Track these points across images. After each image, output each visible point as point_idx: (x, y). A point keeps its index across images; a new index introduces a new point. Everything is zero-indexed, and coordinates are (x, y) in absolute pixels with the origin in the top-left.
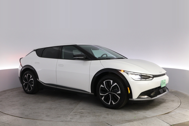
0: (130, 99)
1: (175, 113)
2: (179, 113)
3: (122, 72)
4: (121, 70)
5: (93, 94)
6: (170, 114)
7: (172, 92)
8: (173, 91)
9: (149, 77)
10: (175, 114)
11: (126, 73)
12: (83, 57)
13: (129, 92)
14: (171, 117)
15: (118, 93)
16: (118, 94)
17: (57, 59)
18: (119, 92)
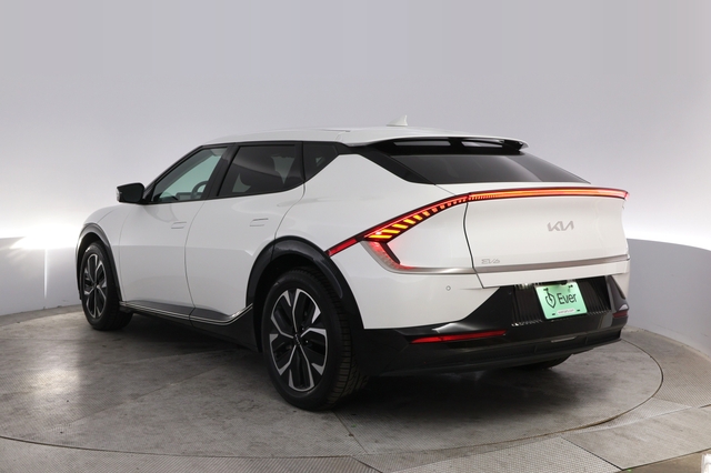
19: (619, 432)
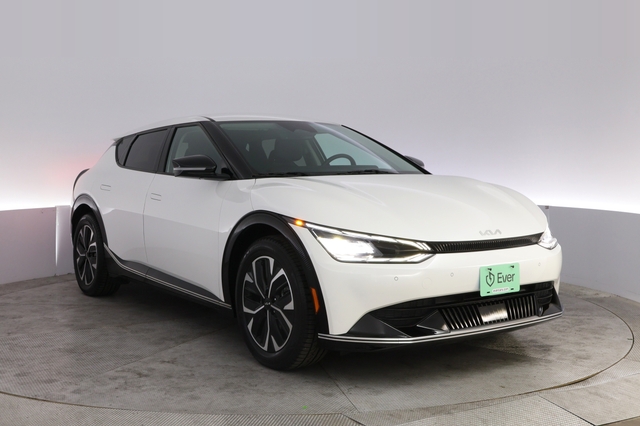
0: (321, 336)
1: (610, 380)
2: (627, 381)
3: (297, 228)
4: (293, 220)
5: (228, 306)
6: (593, 383)
7: (601, 301)
8: (602, 295)
9: (411, 251)
10: (613, 383)
11: (310, 229)
12: (204, 169)
13: (317, 308)
14: (596, 394)
15: (287, 307)
16: (287, 312)
17: (153, 174)
18: (290, 306)
19: (593, 391)
